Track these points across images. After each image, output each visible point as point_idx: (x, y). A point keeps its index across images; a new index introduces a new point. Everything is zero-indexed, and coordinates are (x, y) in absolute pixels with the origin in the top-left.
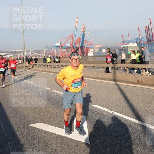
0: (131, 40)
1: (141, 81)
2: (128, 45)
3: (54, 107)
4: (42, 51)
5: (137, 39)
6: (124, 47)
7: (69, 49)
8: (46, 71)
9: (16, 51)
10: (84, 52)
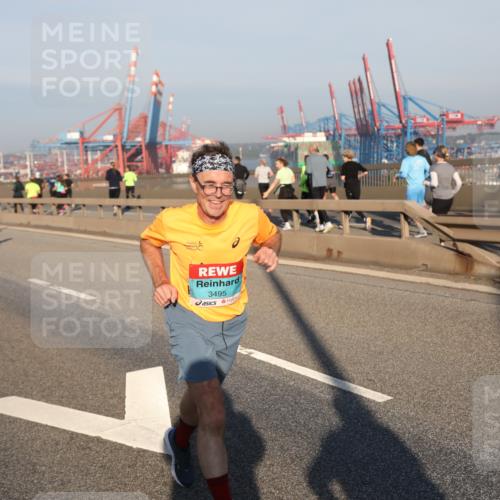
0: (307, 123)
1: (339, 252)
2: (299, 140)
5: (327, 119)
6: (287, 146)
7: (111, 150)
10: (160, 161)
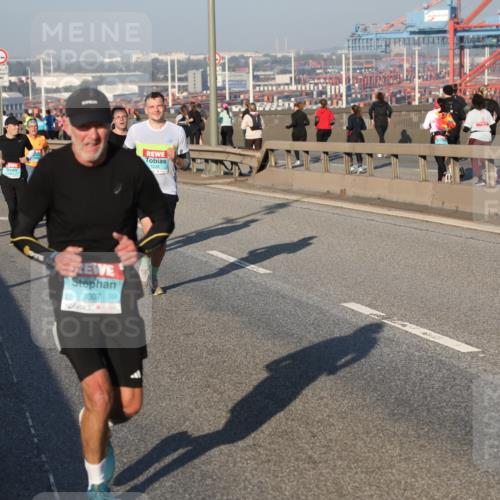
3: (405, 434)
4: (328, 62)
8: (350, 193)
9: (155, 61)
